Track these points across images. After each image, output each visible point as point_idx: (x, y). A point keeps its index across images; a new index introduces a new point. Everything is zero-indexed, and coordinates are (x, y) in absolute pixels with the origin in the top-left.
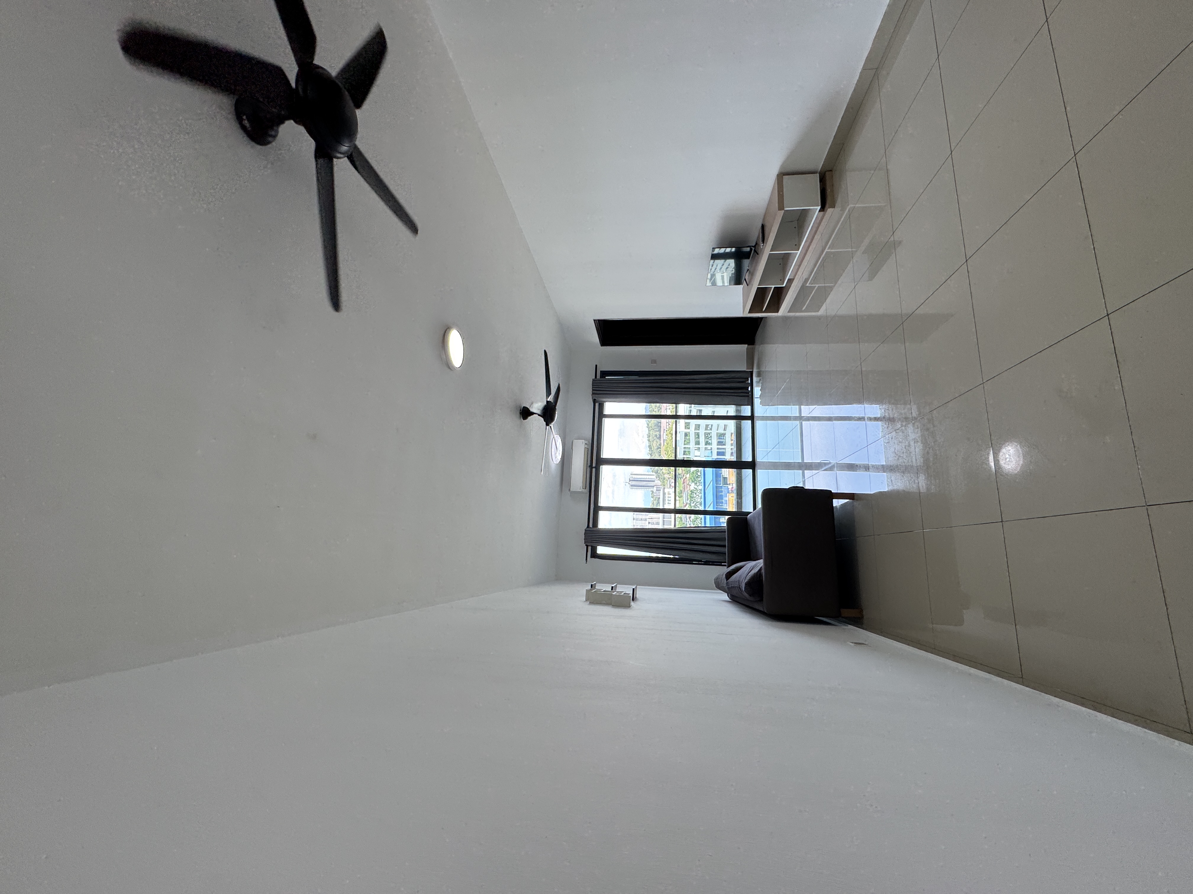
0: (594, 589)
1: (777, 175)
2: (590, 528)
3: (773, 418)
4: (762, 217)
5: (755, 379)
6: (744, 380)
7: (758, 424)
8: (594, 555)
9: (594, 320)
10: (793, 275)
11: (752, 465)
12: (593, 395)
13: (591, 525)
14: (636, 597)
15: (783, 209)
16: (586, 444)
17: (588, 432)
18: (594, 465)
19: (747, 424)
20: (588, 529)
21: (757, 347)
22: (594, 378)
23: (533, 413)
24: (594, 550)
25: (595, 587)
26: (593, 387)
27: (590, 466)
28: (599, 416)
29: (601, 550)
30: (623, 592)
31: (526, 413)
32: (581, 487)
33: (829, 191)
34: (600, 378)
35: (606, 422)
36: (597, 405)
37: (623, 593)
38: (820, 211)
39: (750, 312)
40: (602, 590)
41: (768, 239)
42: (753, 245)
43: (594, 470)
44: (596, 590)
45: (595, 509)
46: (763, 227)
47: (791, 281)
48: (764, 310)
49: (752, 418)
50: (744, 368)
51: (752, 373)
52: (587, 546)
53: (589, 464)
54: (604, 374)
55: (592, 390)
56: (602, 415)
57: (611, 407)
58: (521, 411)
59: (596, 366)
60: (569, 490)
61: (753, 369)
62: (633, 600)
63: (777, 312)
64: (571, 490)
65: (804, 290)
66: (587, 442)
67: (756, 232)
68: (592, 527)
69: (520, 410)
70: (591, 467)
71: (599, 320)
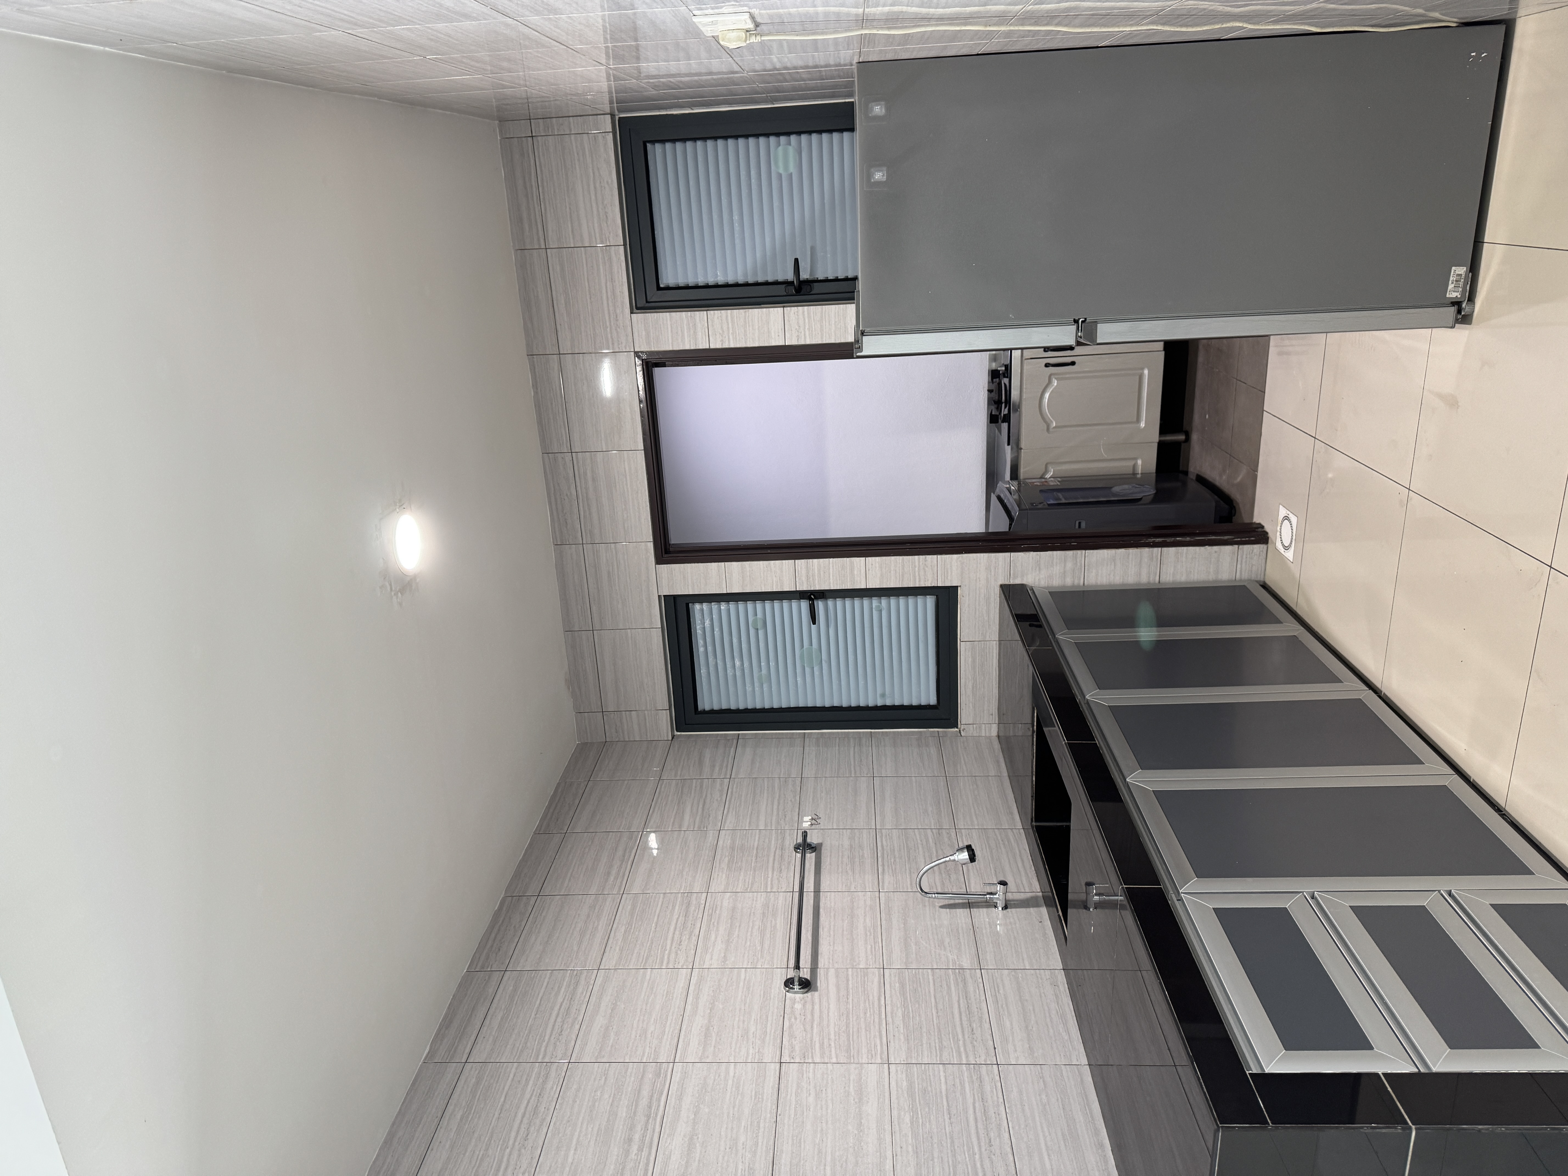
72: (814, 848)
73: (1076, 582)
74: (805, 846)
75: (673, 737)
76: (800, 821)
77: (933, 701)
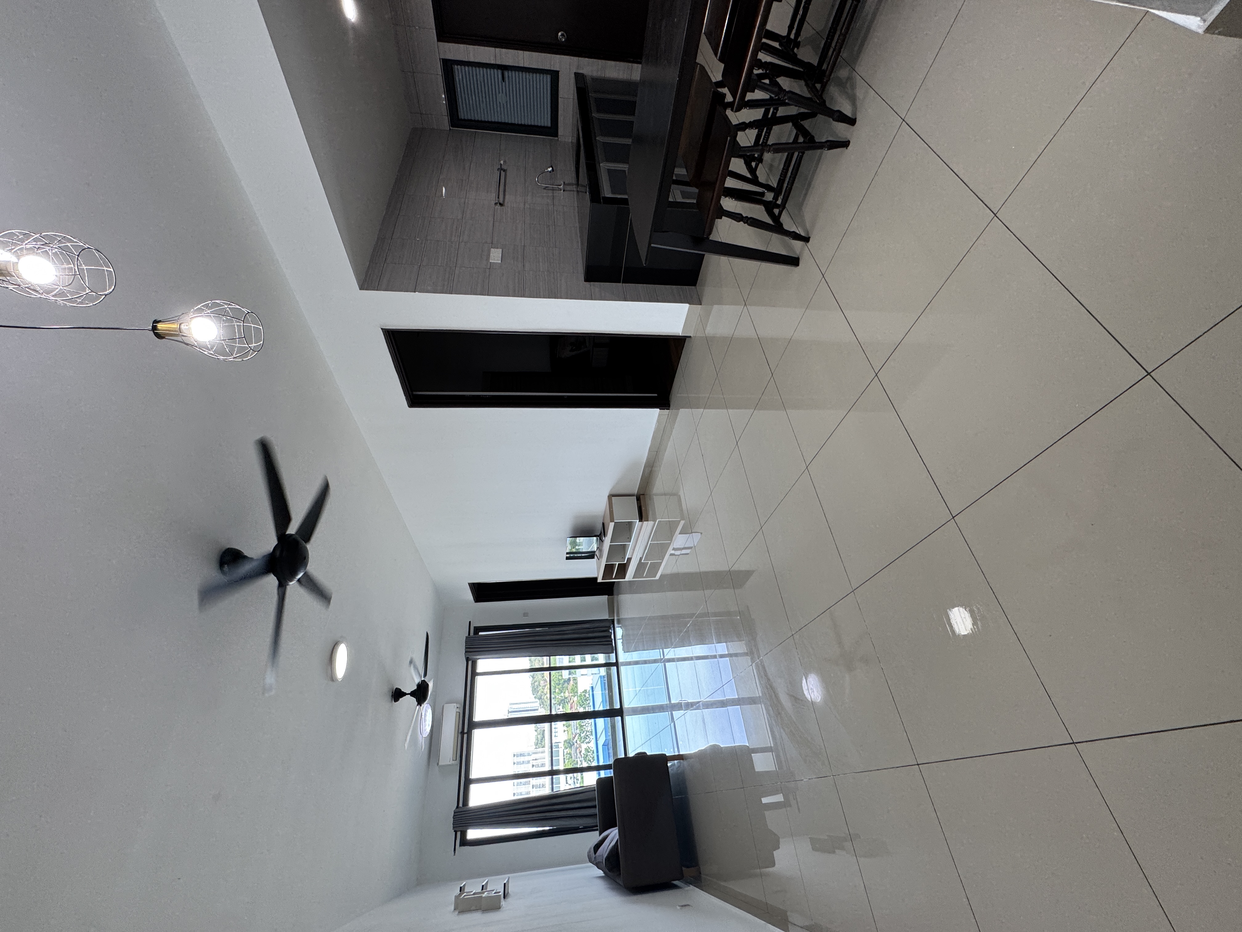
0: (463, 893)
1: (608, 496)
2: (461, 807)
3: (637, 663)
4: (602, 519)
5: (616, 625)
6: (607, 629)
7: (622, 669)
8: (465, 842)
9: (469, 584)
10: (631, 554)
11: (620, 712)
12: (467, 653)
13: (461, 805)
14: (508, 892)
15: (613, 522)
16: (457, 708)
17: (460, 694)
18: (466, 731)
19: (614, 669)
20: (458, 810)
21: (615, 596)
22: (467, 635)
23: (404, 694)
24: (464, 834)
25: (464, 890)
26: (466, 645)
27: (461, 733)
28: (471, 675)
29: (473, 834)
30: (493, 890)
31: (397, 695)
32: (451, 759)
33: (643, 509)
34: (474, 634)
35: (479, 679)
36: (470, 663)
37: (494, 892)
38: (639, 521)
39: (602, 580)
40: (472, 893)
41: (607, 532)
42: (599, 534)
43: (465, 736)
44: (465, 894)
45: (465, 783)
46: (603, 524)
47: (629, 560)
48: (614, 577)
49: (616, 664)
50: (606, 616)
51: (613, 621)
52: (456, 832)
53: (460, 730)
54: (478, 629)
55: (464, 648)
56: (474, 674)
57: (484, 664)
58: (393, 694)
59: (470, 622)
60: (438, 764)
61: (614, 617)
62: (504, 898)
63: (624, 578)
64: (440, 764)
65: (641, 566)
66: (458, 706)
67: (600, 526)
68: (461, 806)
69: (392, 692)
70: (463, 733)
71: (473, 584)
72: (504, 171)
73: (602, 75)
74: (501, 169)
75: (450, 129)
76: (500, 161)
77: (549, 125)
